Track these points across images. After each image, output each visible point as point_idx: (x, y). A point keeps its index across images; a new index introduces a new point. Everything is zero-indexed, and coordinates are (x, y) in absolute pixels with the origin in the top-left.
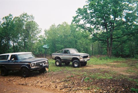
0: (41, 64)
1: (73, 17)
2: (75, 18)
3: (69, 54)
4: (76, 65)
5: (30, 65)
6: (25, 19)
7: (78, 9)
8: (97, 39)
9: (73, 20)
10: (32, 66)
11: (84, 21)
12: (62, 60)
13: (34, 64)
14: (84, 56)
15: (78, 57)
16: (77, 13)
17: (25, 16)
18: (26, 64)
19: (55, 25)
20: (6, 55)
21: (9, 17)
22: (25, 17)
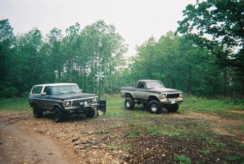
0: (81, 104)
1: (178, 22)
2: (182, 23)
3: (145, 90)
4: (154, 109)
5: (62, 103)
6: (100, 30)
7: (187, 8)
8: (226, 63)
9: (178, 28)
10: (65, 105)
11: (198, 29)
12: (135, 99)
13: (70, 102)
14: (168, 95)
15: (157, 95)
16: (184, 15)
17: (100, 25)
18: (59, 101)
19: (153, 38)
20: (39, 87)
21: (75, 27)
22: (100, 27)
